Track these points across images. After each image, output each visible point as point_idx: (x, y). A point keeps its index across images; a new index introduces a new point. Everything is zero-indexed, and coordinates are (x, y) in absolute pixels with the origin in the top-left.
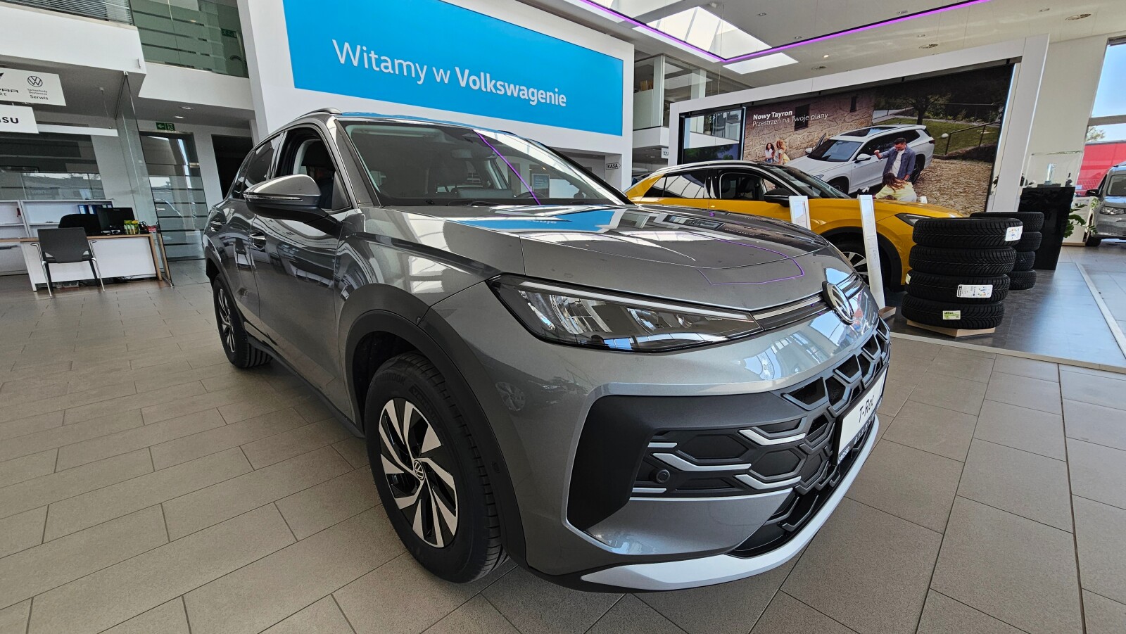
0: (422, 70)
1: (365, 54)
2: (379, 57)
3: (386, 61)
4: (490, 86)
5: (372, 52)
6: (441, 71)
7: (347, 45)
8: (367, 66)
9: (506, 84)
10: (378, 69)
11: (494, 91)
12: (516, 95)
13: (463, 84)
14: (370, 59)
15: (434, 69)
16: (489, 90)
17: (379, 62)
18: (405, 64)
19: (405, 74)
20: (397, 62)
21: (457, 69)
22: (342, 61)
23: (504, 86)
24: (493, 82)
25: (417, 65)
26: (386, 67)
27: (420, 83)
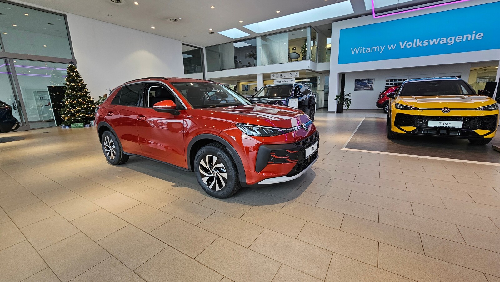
0: (382, 48)
1: (361, 49)
2: (366, 48)
3: (368, 49)
4: (419, 44)
5: (364, 48)
6: (392, 45)
7: (355, 48)
8: (361, 53)
9: (430, 41)
10: (365, 52)
11: (421, 45)
12: (436, 43)
13: (402, 47)
15: (389, 46)
16: (418, 46)
17: (365, 50)
18: (375, 48)
19: (375, 51)
20: (372, 48)
21: (401, 43)
22: (353, 53)
23: (429, 42)
24: (421, 42)
25: (381, 47)
26: (368, 51)
27: (380, 52)
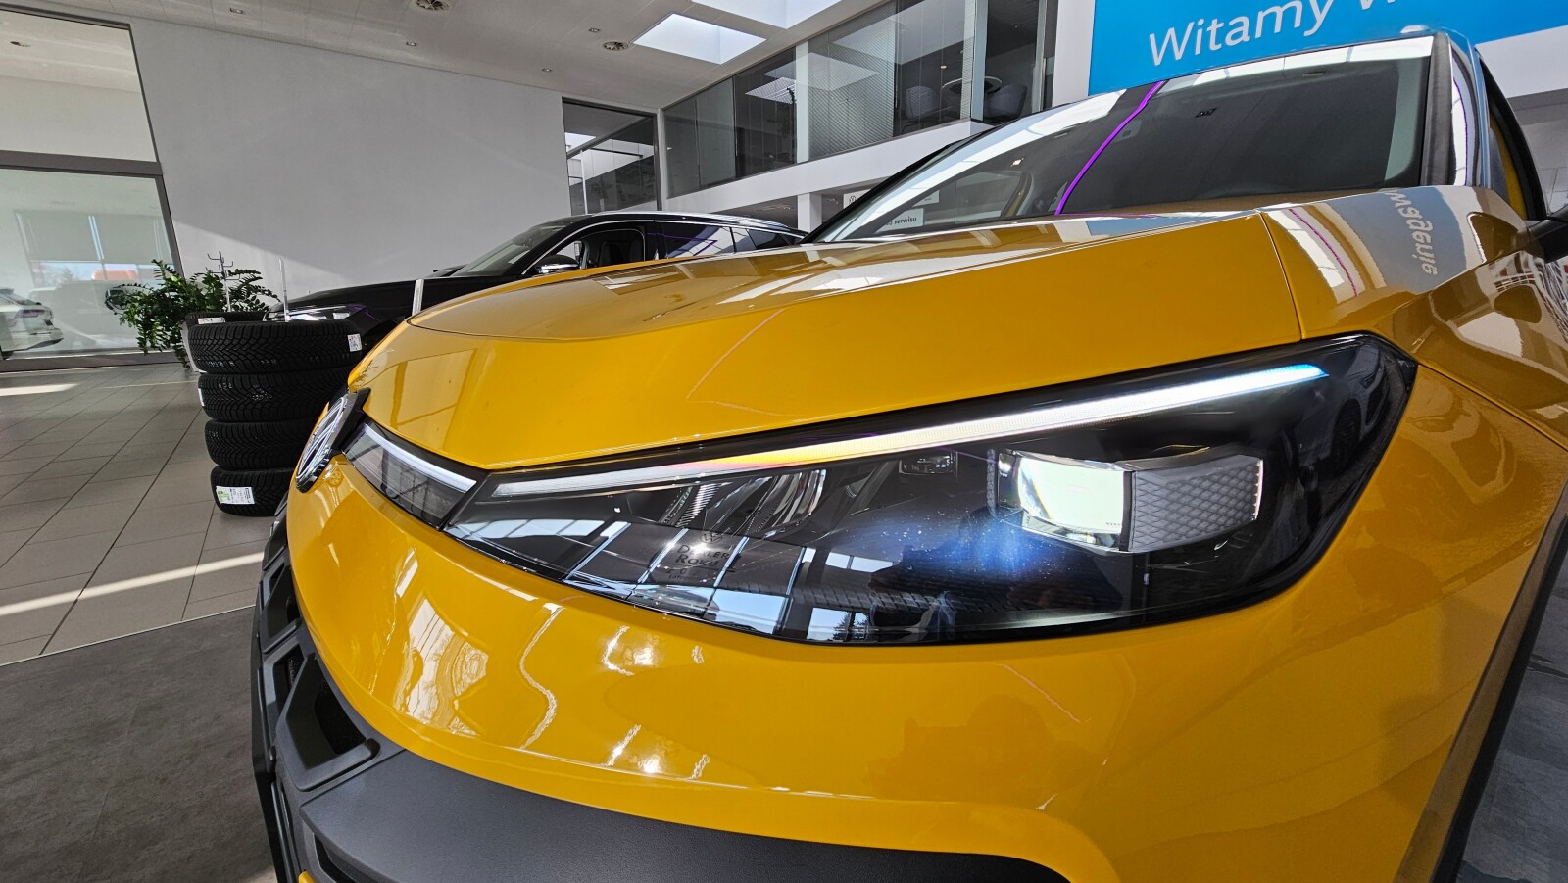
0: (1321, 9)
1: (1200, 32)
2: (1226, 24)
3: (1240, 24)
5: (1215, 21)
7: (1171, 32)
8: (1198, 51)
10: (1219, 46)
14: (1206, 37)
18: (1279, 11)
19: (1277, 29)
20: (1261, 15)
22: (1158, 61)
26: (1235, 37)
27: (1307, 34)
